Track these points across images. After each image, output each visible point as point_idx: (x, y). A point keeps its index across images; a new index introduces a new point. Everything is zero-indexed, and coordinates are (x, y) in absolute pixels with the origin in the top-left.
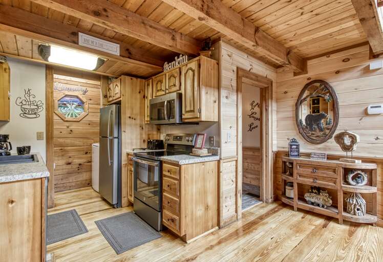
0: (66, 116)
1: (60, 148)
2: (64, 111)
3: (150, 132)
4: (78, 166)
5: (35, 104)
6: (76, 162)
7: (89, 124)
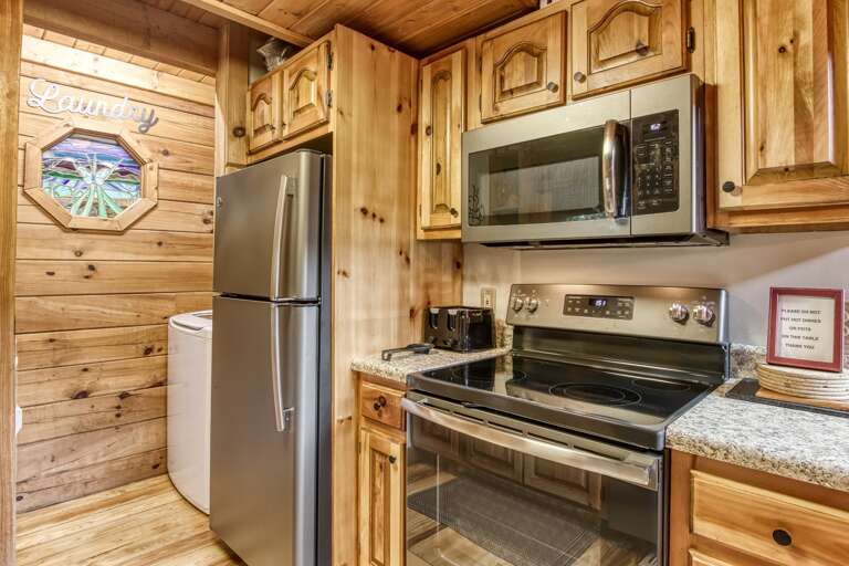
0: (73, 211)
1: (47, 336)
2: (64, 192)
3: (431, 278)
4: (116, 402)
6: (107, 387)
7: (160, 244)
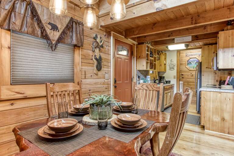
0: (191, 68)
3: (222, 76)
5: (173, 65)
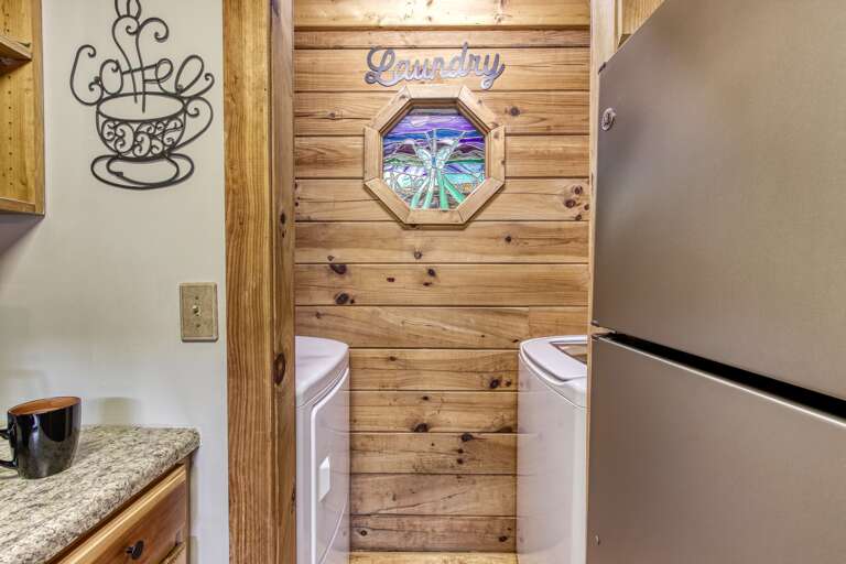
2: (404, 181)
4: (458, 444)
5: (169, 86)
6: (448, 424)
7: (508, 239)
